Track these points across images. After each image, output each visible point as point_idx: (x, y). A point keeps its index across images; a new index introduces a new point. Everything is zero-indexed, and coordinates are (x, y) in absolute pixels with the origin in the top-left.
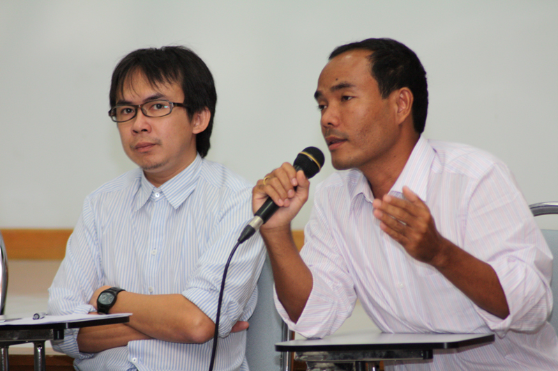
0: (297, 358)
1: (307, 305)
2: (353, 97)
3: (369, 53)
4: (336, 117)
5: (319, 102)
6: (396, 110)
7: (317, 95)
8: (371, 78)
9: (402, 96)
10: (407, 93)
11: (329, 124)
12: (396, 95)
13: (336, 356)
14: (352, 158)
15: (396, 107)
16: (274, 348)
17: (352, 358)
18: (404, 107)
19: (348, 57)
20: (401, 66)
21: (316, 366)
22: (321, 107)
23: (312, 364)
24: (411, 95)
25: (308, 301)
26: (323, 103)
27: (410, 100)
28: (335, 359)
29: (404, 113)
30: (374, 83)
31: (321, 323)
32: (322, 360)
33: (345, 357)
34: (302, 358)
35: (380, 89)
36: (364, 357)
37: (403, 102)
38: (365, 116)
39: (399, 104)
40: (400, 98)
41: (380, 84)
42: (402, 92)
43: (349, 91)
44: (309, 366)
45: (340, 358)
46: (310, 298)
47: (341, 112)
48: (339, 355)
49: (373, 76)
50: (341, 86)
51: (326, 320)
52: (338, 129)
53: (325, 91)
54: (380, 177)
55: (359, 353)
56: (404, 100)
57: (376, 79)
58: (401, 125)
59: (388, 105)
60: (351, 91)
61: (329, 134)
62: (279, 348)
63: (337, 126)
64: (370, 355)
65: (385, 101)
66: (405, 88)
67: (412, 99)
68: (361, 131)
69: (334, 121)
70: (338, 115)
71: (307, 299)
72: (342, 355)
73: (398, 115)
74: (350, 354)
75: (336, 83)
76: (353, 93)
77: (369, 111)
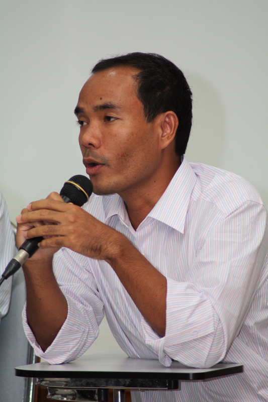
0: (39, 383)
1: (59, 335)
2: (117, 119)
3: (136, 72)
4: (98, 139)
5: (79, 118)
6: (160, 135)
7: (78, 111)
8: (137, 100)
9: (167, 120)
10: (172, 118)
11: (90, 144)
12: (161, 118)
13: (78, 383)
14: (112, 184)
15: (160, 131)
16: (14, 372)
17: (95, 385)
18: (168, 131)
19: (112, 73)
20: (168, 88)
21: (57, 392)
22: (81, 122)
23: (53, 391)
24: (177, 119)
25: (61, 331)
26: (82, 119)
27: (175, 125)
28: (77, 386)
29: (168, 138)
30: (140, 105)
31: (69, 352)
32: (63, 387)
33: (88, 384)
34: (43, 383)
35: (145, 111)
36: (107, 385)
37: (168, 126)
38: (128, 140)
39: (163, 128)
40: (165, 121)
41: (145, 107)
42: (168, 116)
43: (113, 112)
44: (51, 393)
45: (82, 385)
46: (62, 328)
47: (103, 133)
48: (81, 381)
49: (139, 98)
50: (106, 107)
51: (75, 349)
52: (98, 152)
53: (87, 109)
54: (139, 203)
55: (103, 380)
56: (168, 124)
57: (141, 101)
58: (163, 150)
59: (153, 130)
60: (115, 113)
61: (88, 156)
62: (20, 373)
63: (98, 148)
64: (113, 383)
65: (150, 125)
66: (171, 112)
67: (177, 124)
68: (122, 156)
69: (94, 142)
70: (100, 136)
71: (60, 329)
72: (84, 381)
73: (162, 140)
74: (93, 380)
75: (99, 103)
76: (117, 114)
77: (133, 135)
